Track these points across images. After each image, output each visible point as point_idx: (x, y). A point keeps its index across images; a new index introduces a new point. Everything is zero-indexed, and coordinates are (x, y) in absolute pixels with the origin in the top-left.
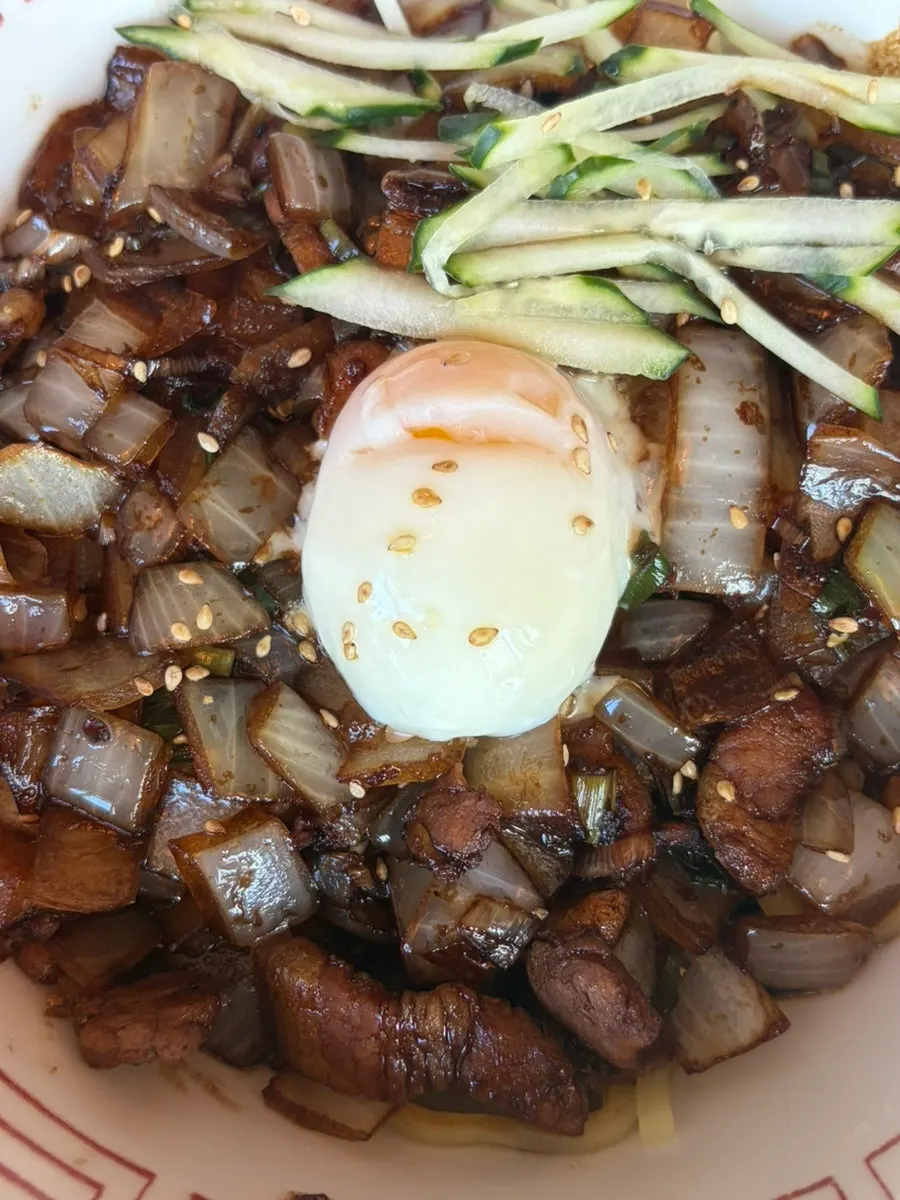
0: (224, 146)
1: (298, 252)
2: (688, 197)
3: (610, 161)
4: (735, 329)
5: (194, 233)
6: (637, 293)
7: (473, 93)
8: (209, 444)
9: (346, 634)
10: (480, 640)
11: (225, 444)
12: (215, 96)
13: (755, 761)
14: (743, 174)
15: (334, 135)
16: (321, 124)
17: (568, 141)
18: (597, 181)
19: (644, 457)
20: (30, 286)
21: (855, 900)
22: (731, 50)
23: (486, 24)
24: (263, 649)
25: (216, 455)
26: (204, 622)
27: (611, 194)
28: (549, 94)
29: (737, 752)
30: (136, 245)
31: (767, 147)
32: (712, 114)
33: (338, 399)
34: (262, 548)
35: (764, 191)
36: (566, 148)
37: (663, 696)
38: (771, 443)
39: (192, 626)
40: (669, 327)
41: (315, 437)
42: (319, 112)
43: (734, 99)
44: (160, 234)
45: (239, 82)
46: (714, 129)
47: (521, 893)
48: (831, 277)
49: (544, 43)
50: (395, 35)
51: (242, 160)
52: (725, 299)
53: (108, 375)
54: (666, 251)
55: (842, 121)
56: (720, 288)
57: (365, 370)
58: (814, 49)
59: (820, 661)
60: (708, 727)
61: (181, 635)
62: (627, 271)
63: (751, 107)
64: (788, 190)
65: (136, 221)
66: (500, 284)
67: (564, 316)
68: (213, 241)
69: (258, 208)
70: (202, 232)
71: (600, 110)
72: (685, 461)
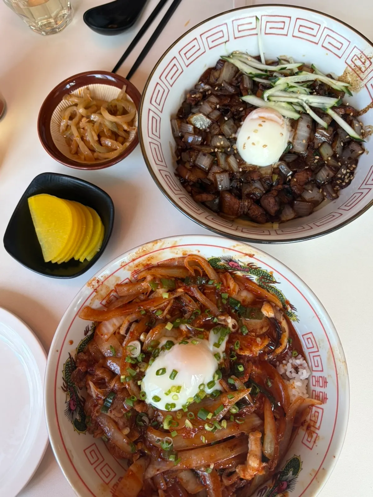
0: (234, 77)
1: (243, 93)
2: (305, 94)
3: (294, 87)
4: (308, 114)
5: (229, 88)
6: (295, 107)
7: (275, 74)
8: (226, 119)
9: (244, 145)
10: (264, 146)
11: (228, 119)
12: (234, 69)
13: (300, 177)
14: (314, 92)
15: (253, 77)
16: (251, 75)
17: (288, 82)
18: (291, 90)
19: (292, 131)
20: (201, 93)
21: (312, 199)
22: (316, 74)
23: (278, 65)
24: (229, 150)
25: (227, 121)
26: (222, 143)
27: (293, 92)
28: (286, 75)
29: (298, 175)
30: (219, 89)
31: (318, 89)
32: (311, 83)
33: (246, 115)
34: (231, 135)
35: (317, 95)
36: (288, 84)
37: (288, 165)
38: (311, 132)
39: (220, 143)
40: (299, 112)
41: (241, 121)
42: (251, 73)
43: (315, 81)
44: (223, 88)
45: (239, 67)
46: (311, 85)
47: (262, 189)
48: (324, 108)
49: (287, 69)
50: (263, 64)
51: (237, 79)
52: (308, 109)
53: (213, 106)
54: (300, 101)
55: (332, 87)
56: (307, 108)
57: (251, 111)
58: (330, 76)
59: (313, 165)
60: (295, 171)
61: (218, 144)
62: (294, 103)
63: (318, 83)
64: (320, 95)
65: (220, 85)
66: (274, 101)
67: (283, 108)
68: (231, 90)
69: (239, 87)
70: (230, 88)
71: (294, 79)
72: (298, 132)
